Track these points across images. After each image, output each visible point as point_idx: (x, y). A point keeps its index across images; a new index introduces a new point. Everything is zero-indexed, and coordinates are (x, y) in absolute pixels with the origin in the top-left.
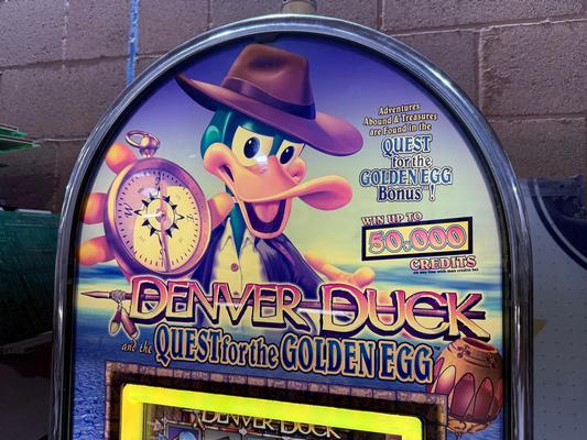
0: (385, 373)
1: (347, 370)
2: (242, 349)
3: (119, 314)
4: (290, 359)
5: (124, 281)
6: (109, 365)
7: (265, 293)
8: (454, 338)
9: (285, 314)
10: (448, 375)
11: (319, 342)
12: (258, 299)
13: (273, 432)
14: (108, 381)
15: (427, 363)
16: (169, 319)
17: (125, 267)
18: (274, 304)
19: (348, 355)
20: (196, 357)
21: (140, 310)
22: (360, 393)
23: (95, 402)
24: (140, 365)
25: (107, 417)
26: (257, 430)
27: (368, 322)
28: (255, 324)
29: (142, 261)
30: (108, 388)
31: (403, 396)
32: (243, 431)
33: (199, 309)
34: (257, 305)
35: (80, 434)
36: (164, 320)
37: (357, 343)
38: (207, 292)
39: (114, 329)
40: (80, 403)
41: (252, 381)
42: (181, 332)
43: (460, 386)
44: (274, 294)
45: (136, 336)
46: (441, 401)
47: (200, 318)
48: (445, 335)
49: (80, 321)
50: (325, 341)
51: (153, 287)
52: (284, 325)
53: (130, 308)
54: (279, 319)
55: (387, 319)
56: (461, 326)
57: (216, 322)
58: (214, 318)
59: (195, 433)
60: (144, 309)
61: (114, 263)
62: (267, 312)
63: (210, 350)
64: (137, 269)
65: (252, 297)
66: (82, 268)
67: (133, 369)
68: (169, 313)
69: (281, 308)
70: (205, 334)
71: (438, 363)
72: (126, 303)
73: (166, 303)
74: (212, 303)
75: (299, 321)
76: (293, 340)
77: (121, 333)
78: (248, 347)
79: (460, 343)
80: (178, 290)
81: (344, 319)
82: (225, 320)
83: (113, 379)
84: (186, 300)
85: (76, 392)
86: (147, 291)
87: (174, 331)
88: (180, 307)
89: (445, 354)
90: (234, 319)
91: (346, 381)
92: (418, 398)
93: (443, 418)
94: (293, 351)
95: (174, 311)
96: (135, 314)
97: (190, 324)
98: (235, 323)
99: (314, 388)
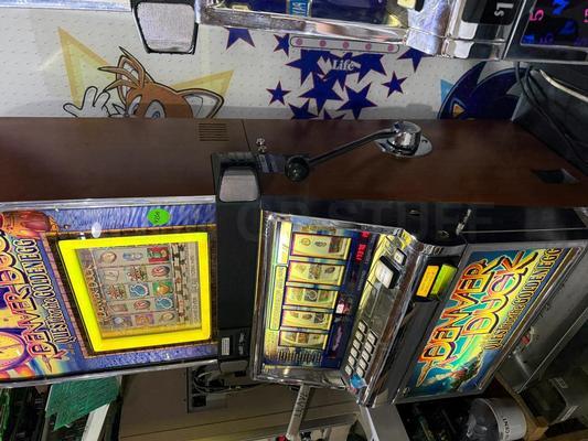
7: (15, 306)
10: (26, 233)
19: (34, 272)
22: (54, 266)
27: (11, 266)
39: (65, 359)
49: (67, 371)
50: (31, 282)
61: (28, 364)
75: (25, 292)
80: (30, 339)
81: (14, 276)
82: (38, 320)
89: (14, 234)
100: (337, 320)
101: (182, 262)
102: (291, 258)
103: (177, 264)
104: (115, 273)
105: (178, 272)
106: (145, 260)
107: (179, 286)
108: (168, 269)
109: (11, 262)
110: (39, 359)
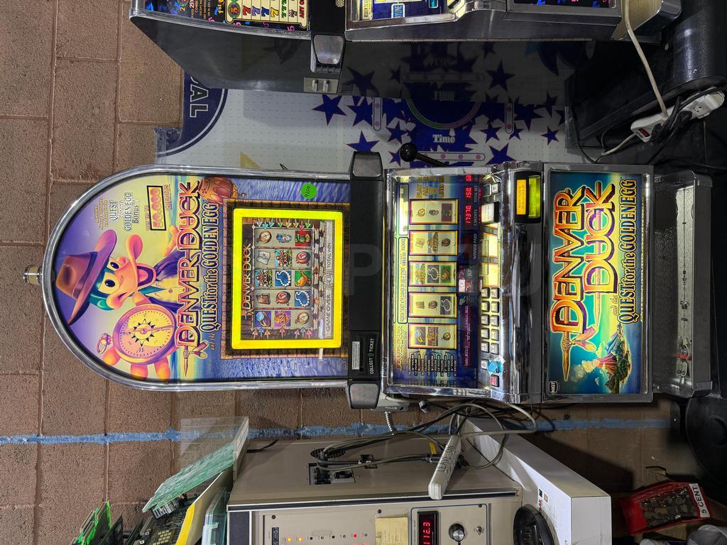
0: (216, 222)
1: (216, 238)
2: (210, 286)
3: (196, 353)
4: (213, 264)
5: (178, 351)
6: (222, 357)
7: (183, 276)
8: (199, 195)
9: (193, 266)
10: (214, 197)
11: (205, 251)
12: (186, 279)
13: (251, 274)
14: (230, 357)
15: (210, 206)
16: (197, 324)
17: (171, 350)
18: (188, 272)
19: (209, 238)
20: (215, 309)
21: (193, 341)
22: (225, 233)
23: (242, 364)
24: (221, 340)
25: (249, 357)
26: (251, 281)
27: (194, 229)
28: (198, 280)
29: (168, 341)
30: (234, 357)
31: (225, 215)
32: (253, 288)
33: (193, 309)
34: (189, 279)
35: (259, 372)
36: (198, 327)
37: (204, 234)
38: (183, 305)
39: (204, 355)
40: (243, 373)
41: (225, 281)
42: (203, 318)
43: (219, 193)
44: (183, 271)
45: (207, 342)
46: (226, 200)
47: (196, 308)
48: (198, 198)
50: (204, 247)
51: (181, 333)
52: (198, 266)
53: (192, 346)
54: (195, 269)
55: (192, 221)
56: (194, 192)
57: (198, 300)
58: (196, 301)
59: (256, 313)
60: (192, 338)
61: (169, 357)
62: (192, 275)
63: (211, 302)
64: (172, 343)
65: (185, 282)
66: (172, 377)
67: (223, 343)
68: (194, 325)
69: (190, 268)
70: (204, 305)
71: (209, 201)
72: (190, 349)
73: (189, 326)
74: (189, 302)
75: (195, 259)
76: (204, 262)
77: (206, 351)
78: (209, 283)
79: (201, 193)
80: (182, 321)
81: (193, 240)
82: (197, 295)
83: (229, 355)
84: (187, 316)
85: (238, 376)
86: (183, 338)
87: (203, 322)
88: (191, 318)
89: (205, 198)
90: (196, 290)
91: (221, 239)
92: (225, 209)
93: (232, 200)
94: (209, 262)
95: (193, 322)
96: (195, 344)
97: (199, 313)
98: (198, 290)
99: (225, 253)
100: (462, 302)
101: (321, 249)
102: (411, 227)
103: (317, 252)
104: (267, 255)
105: (316, 260)
106: (292, 244)
107: (316, 277)
108: (308, 256)
109: (194, 226)
110: (180, 352)
